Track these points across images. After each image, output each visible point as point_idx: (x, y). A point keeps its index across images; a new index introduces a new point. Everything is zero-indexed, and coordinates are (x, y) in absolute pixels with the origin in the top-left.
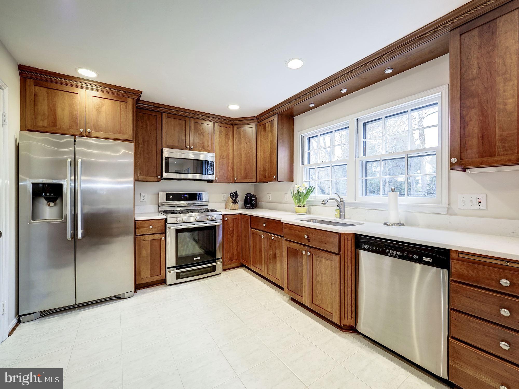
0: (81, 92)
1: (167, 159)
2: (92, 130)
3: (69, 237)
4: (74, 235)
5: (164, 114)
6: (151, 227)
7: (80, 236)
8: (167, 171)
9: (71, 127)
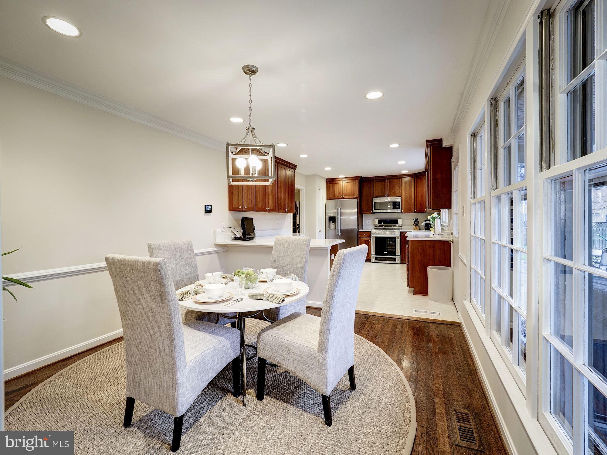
0: (341, 182)
1: (375, 203)
2: (344, 196)
3: (337, 235)
4: (338, 235)
5: (374, 181)
6: (365, 234)
7: (340, 235)
8: (375, 209)
9: (339, 196)
